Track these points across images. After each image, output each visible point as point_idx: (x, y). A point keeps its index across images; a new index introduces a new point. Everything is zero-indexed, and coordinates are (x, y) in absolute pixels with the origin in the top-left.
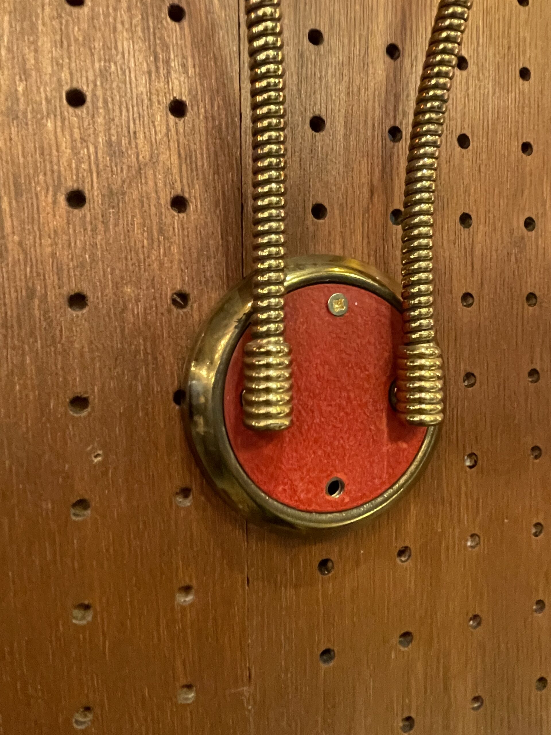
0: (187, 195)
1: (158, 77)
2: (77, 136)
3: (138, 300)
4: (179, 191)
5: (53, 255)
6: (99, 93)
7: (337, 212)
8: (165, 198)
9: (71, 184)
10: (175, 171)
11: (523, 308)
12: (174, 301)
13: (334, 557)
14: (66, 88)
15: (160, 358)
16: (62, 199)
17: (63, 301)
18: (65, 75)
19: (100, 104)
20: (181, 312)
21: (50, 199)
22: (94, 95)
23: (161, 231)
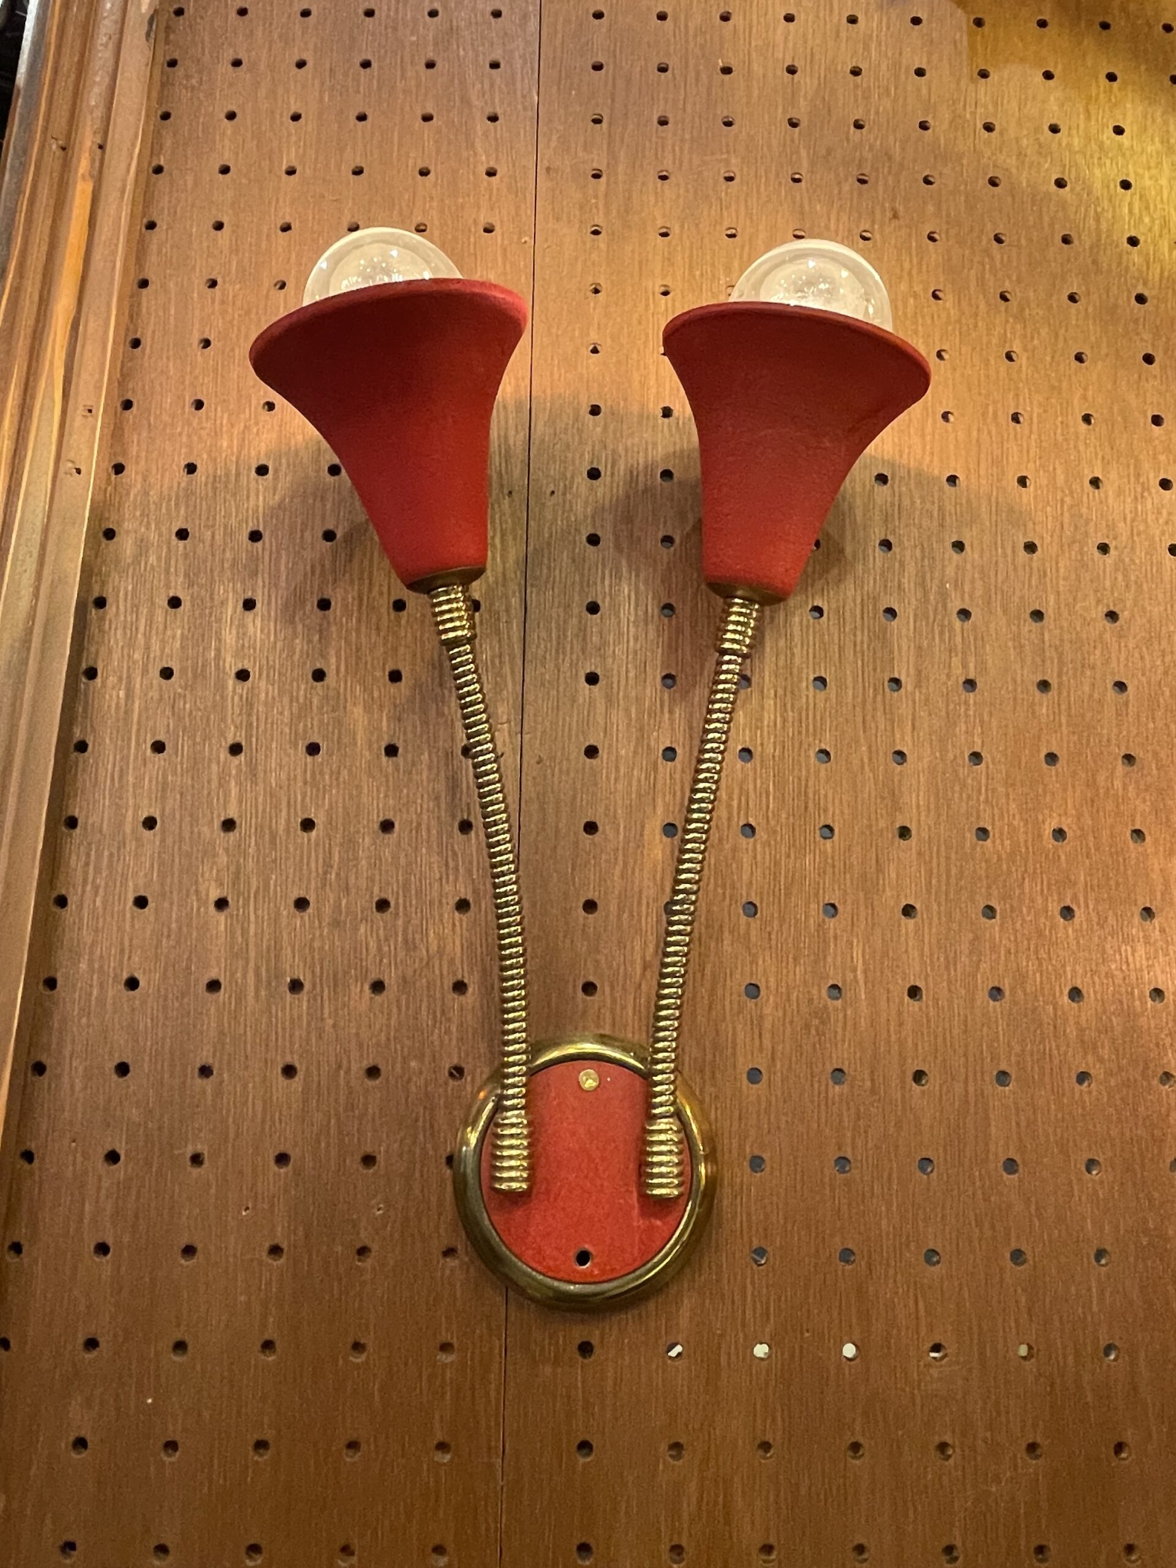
0: (466, 981)
1: (448, 882)
2: (382, 937)
3: (421, 1073)
4: (460, 977)
5: (357, 1034)
6: (401, 901)
7: (607, 989)
8: (448, 983)
9: (373, 976)
10: (458, 961)
11: (827, 1085)
12: (451, 1075)
13: (595, 1341)
14: (376, 899)
15: (436, 1126)
16: (367, 987)
17: (362, 1073)
18: (376, 890)
19: (401, 909)
20: (456, 1083)
21: (358, 989)
22: (397, 904)
23: (443, 1013)
